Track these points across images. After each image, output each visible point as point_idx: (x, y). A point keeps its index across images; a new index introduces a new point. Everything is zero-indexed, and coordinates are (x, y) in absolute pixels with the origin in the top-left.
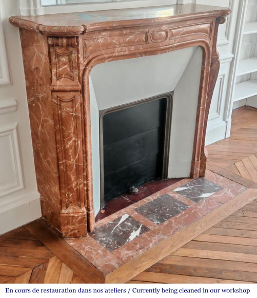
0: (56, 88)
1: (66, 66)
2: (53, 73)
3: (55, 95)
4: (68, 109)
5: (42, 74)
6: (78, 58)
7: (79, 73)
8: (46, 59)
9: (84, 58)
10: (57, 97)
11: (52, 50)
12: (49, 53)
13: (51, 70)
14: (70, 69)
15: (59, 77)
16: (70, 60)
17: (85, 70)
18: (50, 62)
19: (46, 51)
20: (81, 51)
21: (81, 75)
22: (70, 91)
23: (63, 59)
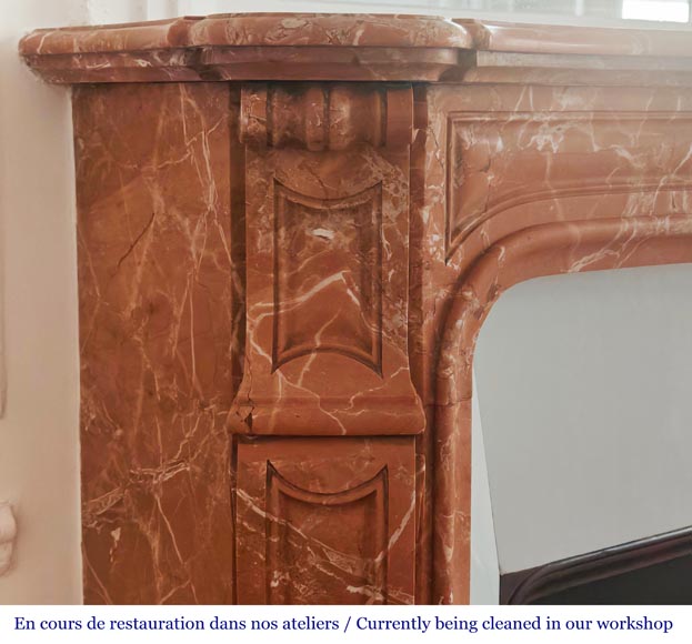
0: (268, 417)
1: (338, 276)
2: (253, 323)
3: (257, 461)
4: (334, 559)
5: (183, 340)
6: (417, 232)
7: (415, 326)
8: (213, 242)
9: (452, 233)
10: (272, 472)
11: (253, 178)
12: (238, 199)
13: (239, 307)
14: (365, 298)
15: (288, 346)
16: (366, 241)
17: (449, 310)
18: (240, 253)
19: (219, 192)
20: (435, 189)
21: (425, 341)
22: (356, 437)
23: (319, 232)
